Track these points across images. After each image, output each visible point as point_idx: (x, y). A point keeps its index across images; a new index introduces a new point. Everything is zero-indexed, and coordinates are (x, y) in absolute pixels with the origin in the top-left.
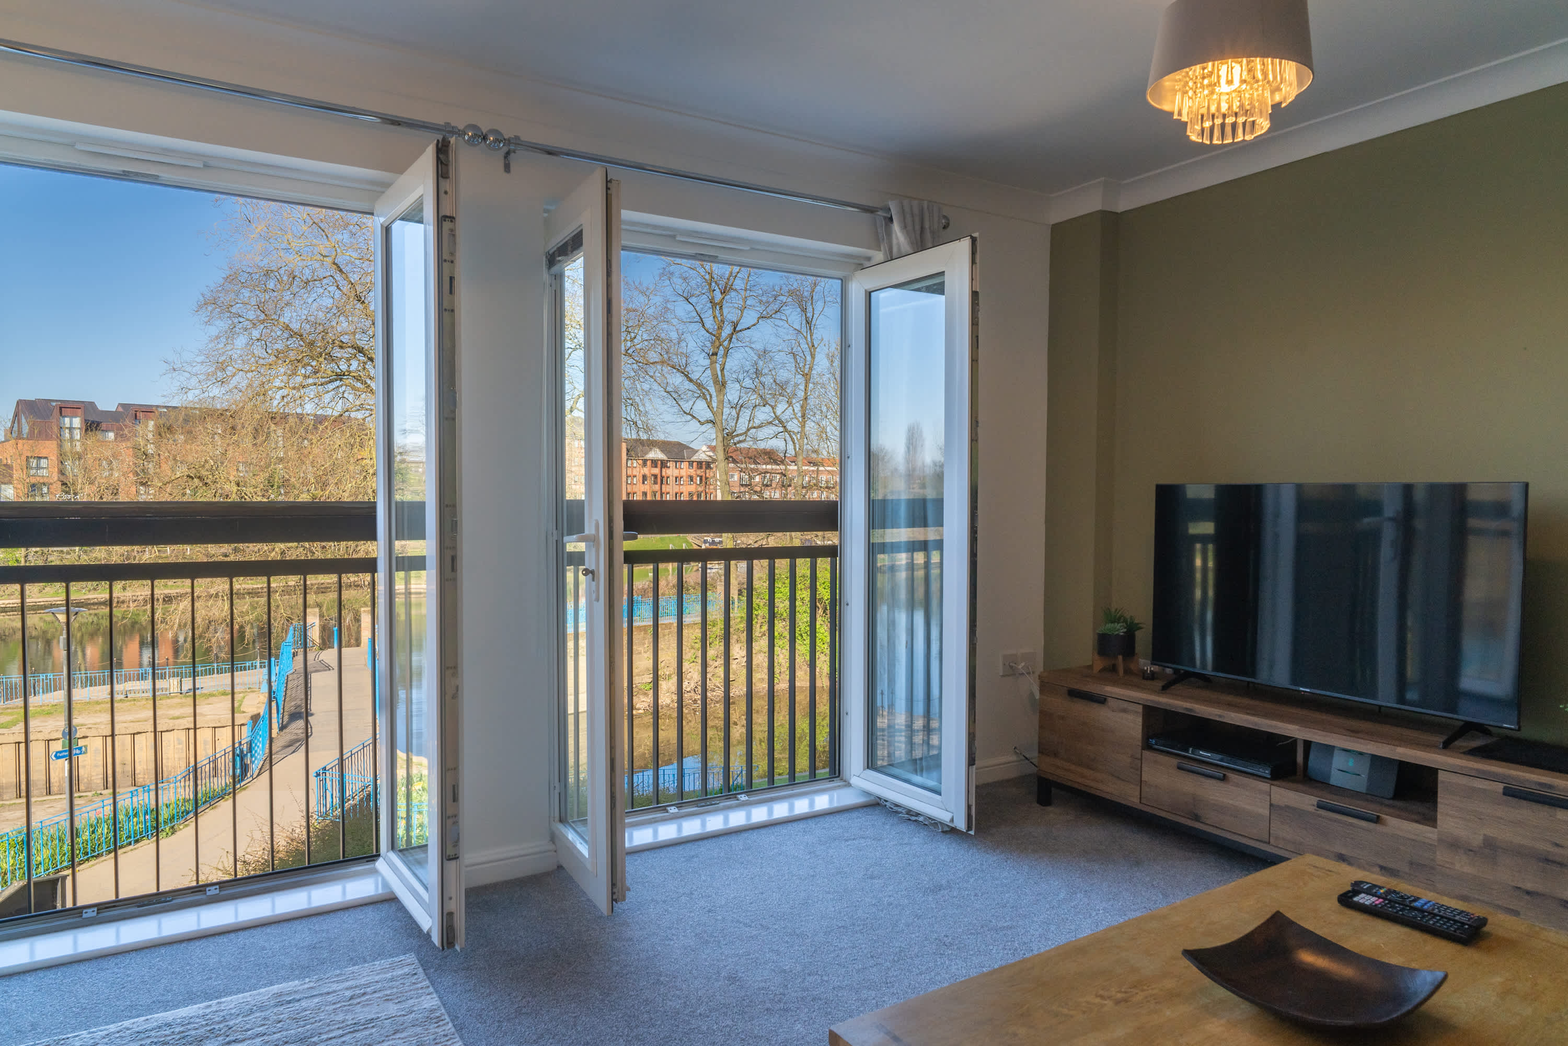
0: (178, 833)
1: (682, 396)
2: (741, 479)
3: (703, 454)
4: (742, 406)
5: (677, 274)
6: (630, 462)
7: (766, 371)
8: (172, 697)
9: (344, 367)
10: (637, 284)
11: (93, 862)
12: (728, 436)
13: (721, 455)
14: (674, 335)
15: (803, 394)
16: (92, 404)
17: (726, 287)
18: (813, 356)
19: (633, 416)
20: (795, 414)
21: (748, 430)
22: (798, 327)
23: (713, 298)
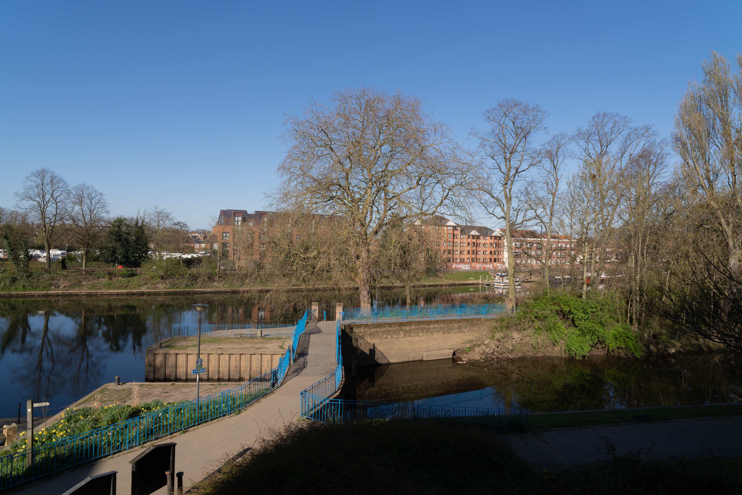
0: (241, 414)
1: (489, 205)
2: (516, 245)
3: (497, 232)
4: (519, 210)
5: (487, 145)
6: (462, 236)
7: (532, 192)
8: (258, 338)
9: (334, 194)
10: (467, 151)
11: (204, 424)
12: (512, 225)
13: (508, 234)
14: (485, 175)
15: (551, 203)
16: (246, 211)
17: (512, 151)
18: (557, 184)
19: (464, 215)
20: (546, 214)
21: (523, 221)
22: (549, 170)
23: (506, 157)
